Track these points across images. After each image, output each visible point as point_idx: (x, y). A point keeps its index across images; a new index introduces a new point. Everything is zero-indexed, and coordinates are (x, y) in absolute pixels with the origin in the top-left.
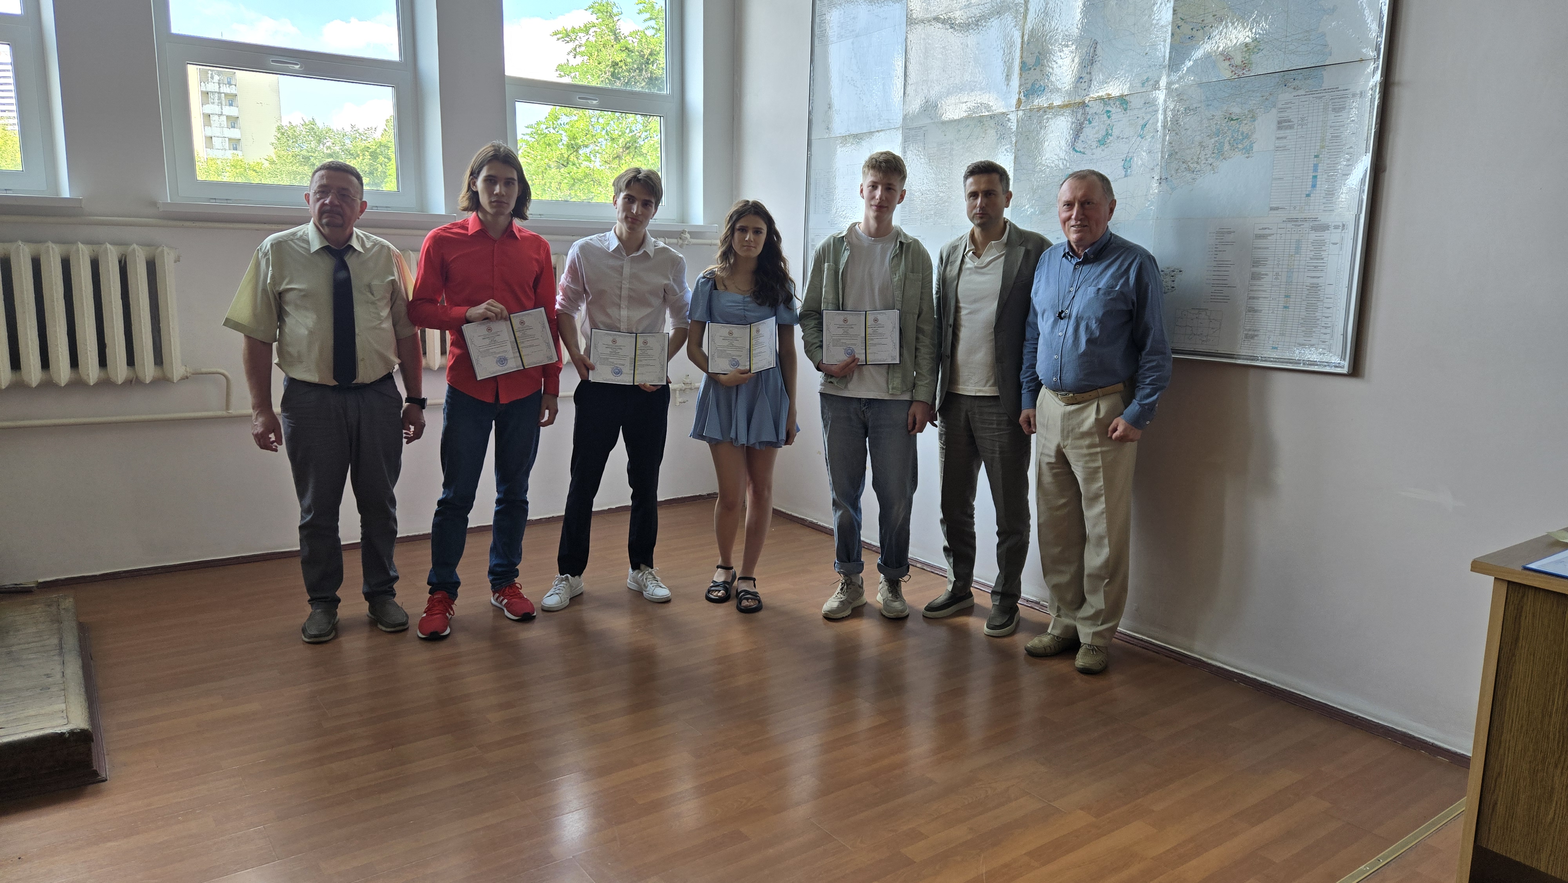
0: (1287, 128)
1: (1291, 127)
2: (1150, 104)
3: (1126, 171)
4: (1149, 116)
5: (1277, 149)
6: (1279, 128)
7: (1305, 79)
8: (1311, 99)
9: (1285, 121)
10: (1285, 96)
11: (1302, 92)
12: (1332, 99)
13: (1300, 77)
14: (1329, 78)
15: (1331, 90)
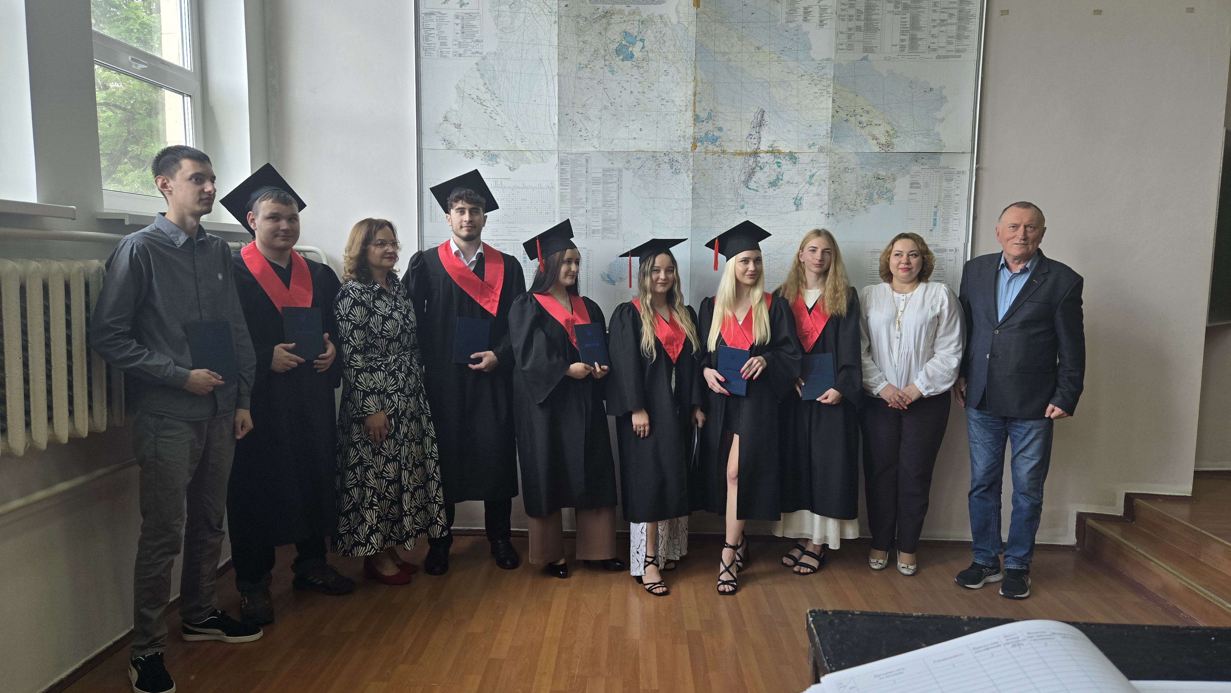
0: (916, 188)
1: (920, 188)
2: (816, 161)
3: (797, 207)
4: (815, 170)
5: (911, 200)
6: (911, 187)
7: (929, 159)
8: (932, 171)
9: (915, 183)
10: (915, 168)
11: (926, 167)
12: (945, 173)
13: (927, 157)
14: (944, 161)
15: (944, 168)
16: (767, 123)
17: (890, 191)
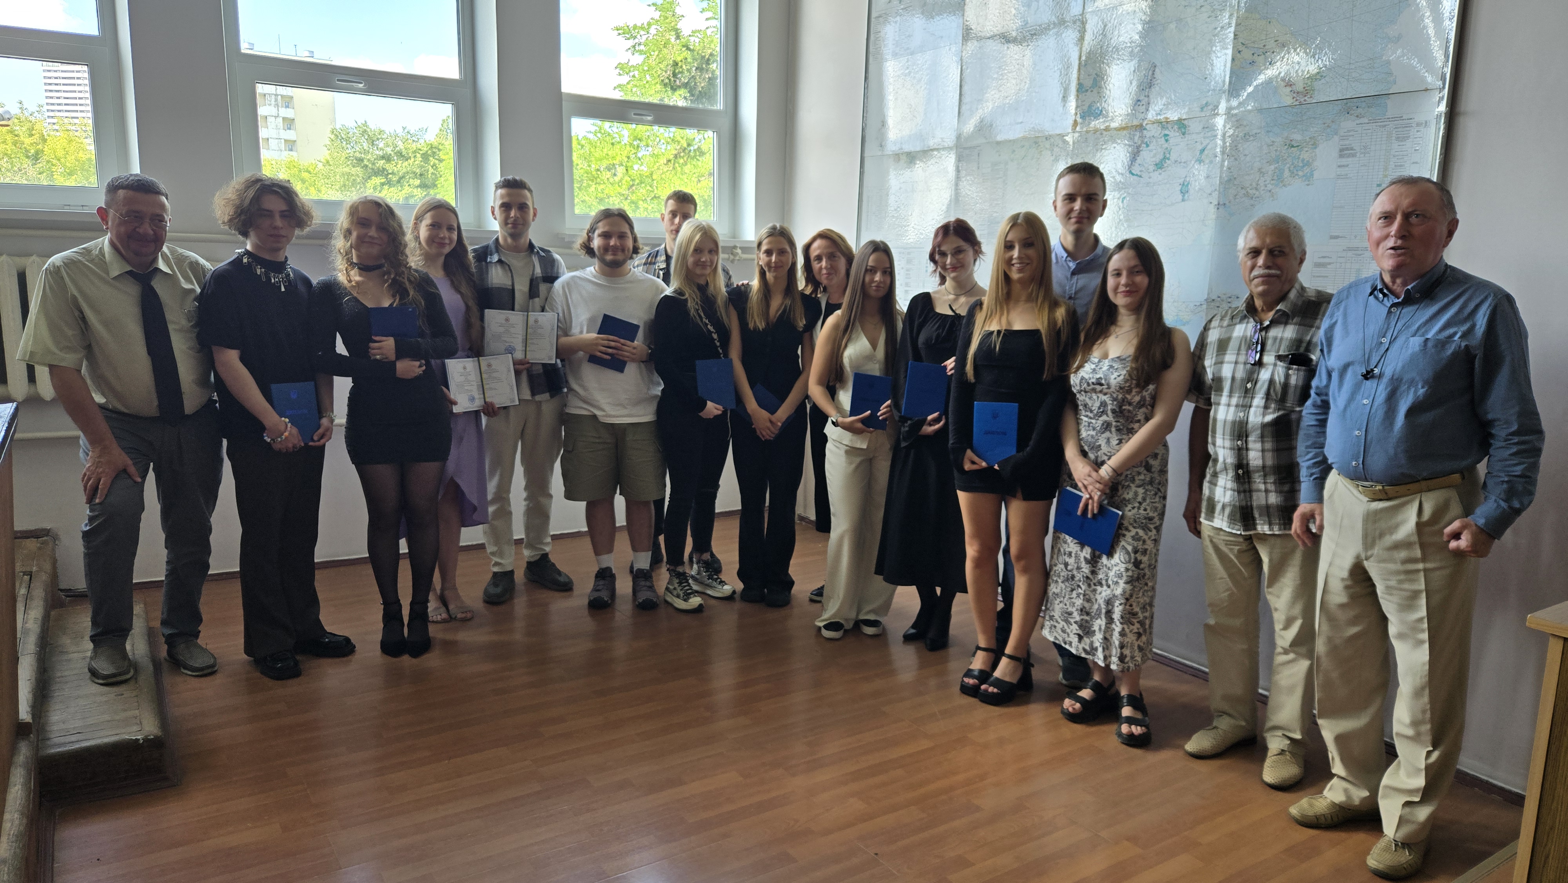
0: (1349, 156)
1: (1354, 155)
2: (1209, 128)
3: (1183, 196)
4: (1207, 141)
5: (1339, 177)
6: (1341, 156)
7: (1368, 107)
8: (1374, 127)
9: (1347, 149)
10: (1348, 124)
11: (1365, 120)
12: (1396, 128)
13: (1364, 104)
14: (1393, 107)
15: (1394, 119)
16: (1156, 83)
17: (1308, 164)
